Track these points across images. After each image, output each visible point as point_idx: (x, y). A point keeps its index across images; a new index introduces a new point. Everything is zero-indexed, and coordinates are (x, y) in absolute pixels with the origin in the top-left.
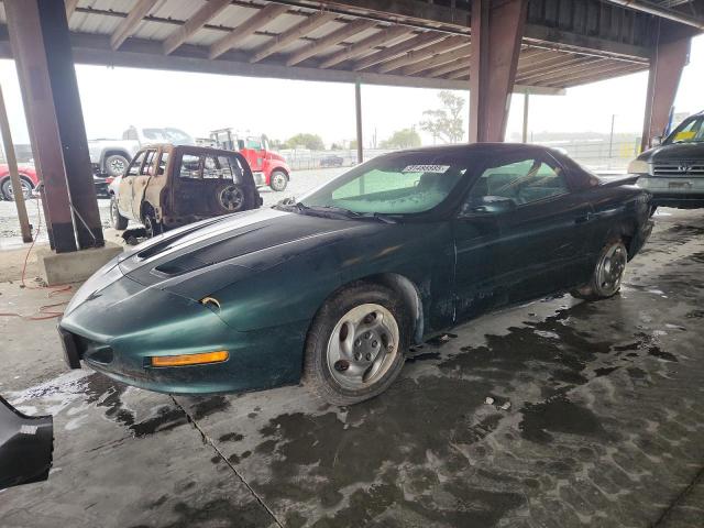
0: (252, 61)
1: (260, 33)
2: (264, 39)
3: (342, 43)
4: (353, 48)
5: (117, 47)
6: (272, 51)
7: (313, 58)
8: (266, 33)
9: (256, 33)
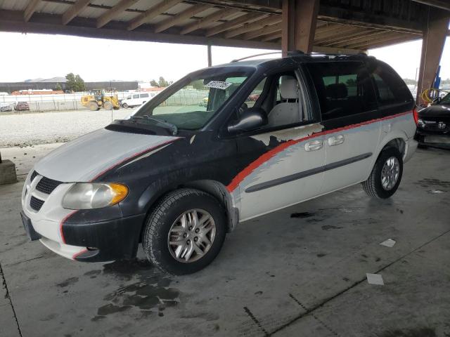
0: (130, 29)
1: (132, 10)
2: (135, 14)
3: (194, 17)
4: (202, 21)
5: (28, 19)
6: (142, 22)
7: (174, 27)
8: (136, 10)
9: (128, 10)
